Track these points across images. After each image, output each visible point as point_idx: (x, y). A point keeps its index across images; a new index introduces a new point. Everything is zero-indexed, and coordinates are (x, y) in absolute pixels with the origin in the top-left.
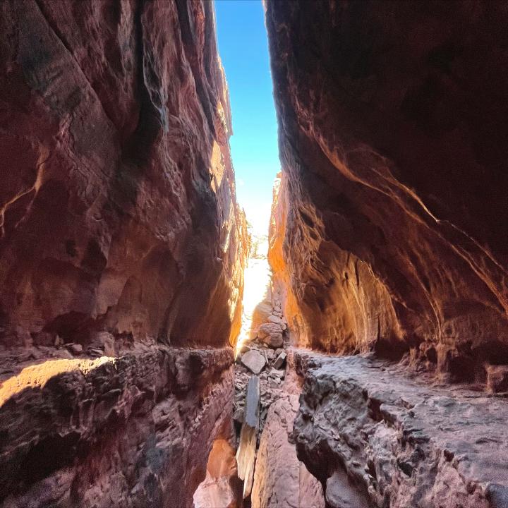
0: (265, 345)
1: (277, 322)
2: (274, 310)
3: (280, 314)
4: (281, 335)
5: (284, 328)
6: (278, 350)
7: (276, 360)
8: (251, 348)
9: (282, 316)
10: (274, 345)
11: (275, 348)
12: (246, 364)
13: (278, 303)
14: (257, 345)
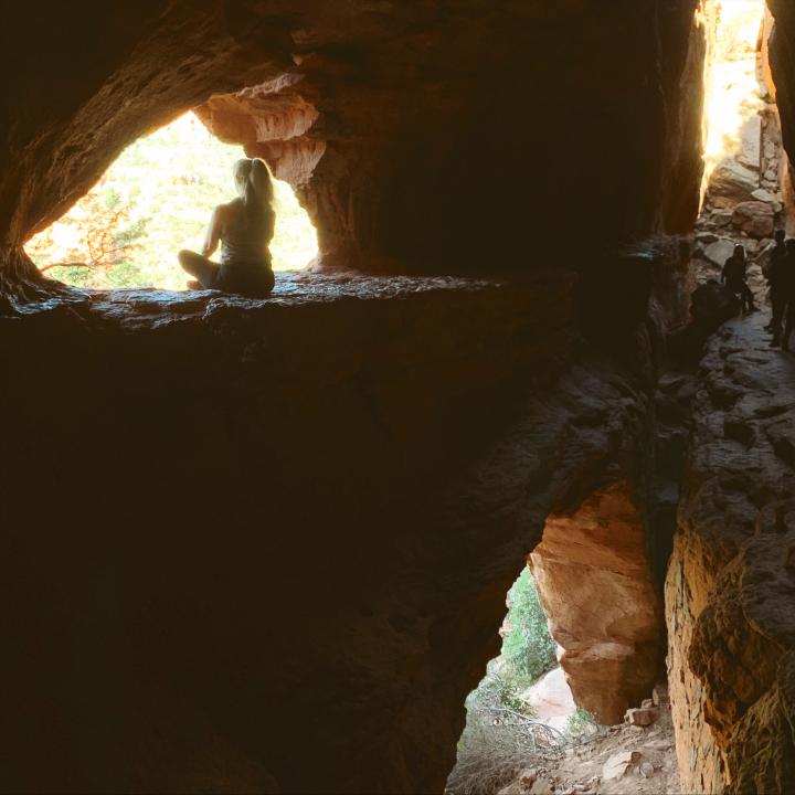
0: (743, 233)
1: (766, 199)
2: (763, 177)
3: (774, 185)
4: (771, 220)
5: (779, 209)
6: (765, 240)
7: (760, 254)
8: (720, 237)
9: (778, 188)
10: (759, 233)
11: (759, 238)
12: (712, 258)
13: (772, 163)
14: (730, 234)
